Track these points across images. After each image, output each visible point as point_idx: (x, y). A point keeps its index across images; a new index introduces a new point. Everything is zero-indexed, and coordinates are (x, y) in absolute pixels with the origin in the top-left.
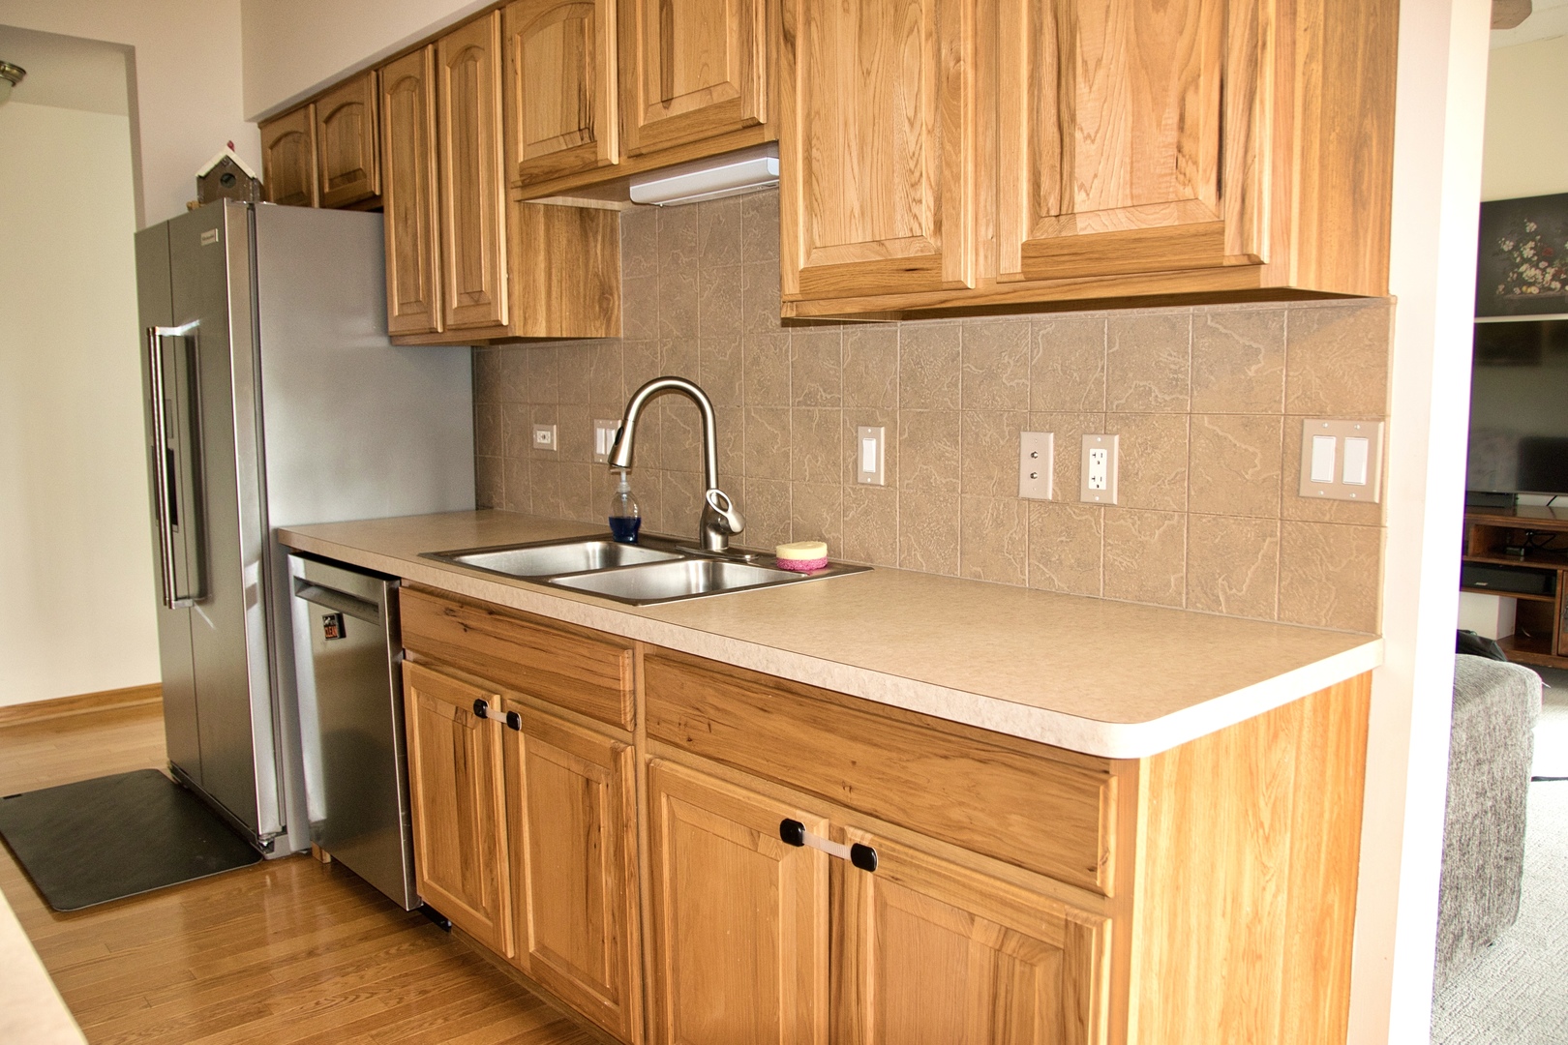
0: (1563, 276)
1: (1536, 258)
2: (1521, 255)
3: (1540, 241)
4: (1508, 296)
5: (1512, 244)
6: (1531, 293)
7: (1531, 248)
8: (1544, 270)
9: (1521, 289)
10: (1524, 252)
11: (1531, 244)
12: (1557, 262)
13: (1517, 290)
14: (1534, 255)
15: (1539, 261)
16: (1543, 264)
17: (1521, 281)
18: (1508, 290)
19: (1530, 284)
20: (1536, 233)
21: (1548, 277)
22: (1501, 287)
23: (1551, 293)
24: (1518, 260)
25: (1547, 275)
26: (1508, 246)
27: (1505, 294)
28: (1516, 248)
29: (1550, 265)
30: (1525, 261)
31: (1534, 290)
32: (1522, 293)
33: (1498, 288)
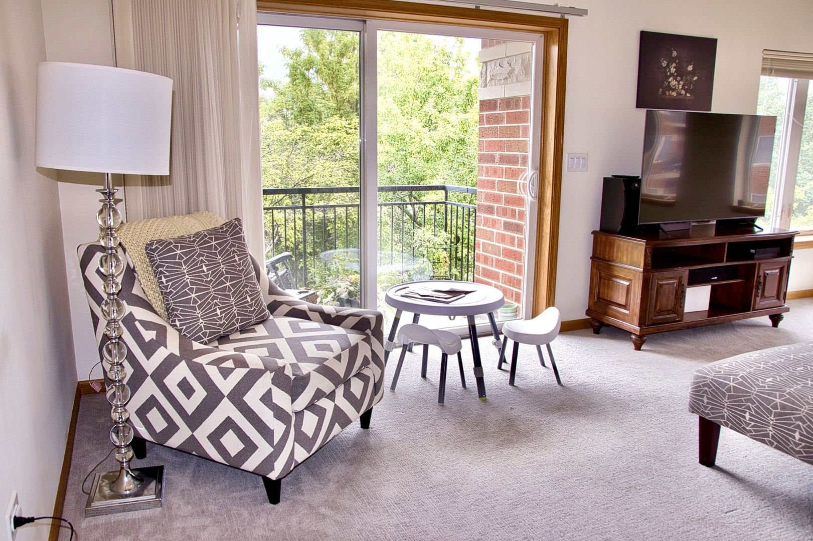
0: (686, 87)
1: (676, 74)
2: (670, 71)
3: (678, 63)
4: (663, 96)
5: (666, 63)
6: (673, 96)
7: (674, 67)
8: (679, 82)
9: (669, 92)
10: (671, 69)
11: (674, 65)
12: (684, 78)
13: (667, 93)
14: (675, 72)
15: (677, 76)
16: (679, 78)
17: (670, 88)
18: (664, 93)
19: (673, 90)
20: (676, 58)
21: (680, 87)
22: (661, 90)
23: (681, 97)
24: (669, 73)
25: (680, 85)
26: (664, 64)
27: (662, 95)
28: (668, 66)
29: (681, 80)
30: (672, 75)
31: (674, 94)
32: (669, 95)
33: (659, 90)
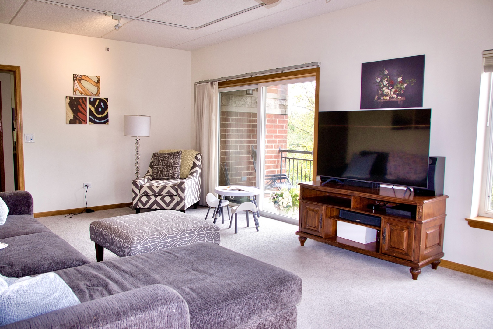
0: (397, 93)
1: (388, 85)
2: (383, 84)
3: (389, 78)
4: (379, 100)
5: (380, 79)
6: (386, 99)
7: (386, 81)
8: (391, 90)
9: (383, 98)
10: (384, 82)
11: (386, 79)
12: (395, 87)
13: (382, 98)
14: (387, 84)
15: (389, 86)
16: (390, 88)
17: (384, 95)
18: (379, 98)
19: (386, 96)
20: (388, 74)
21: (392, 93)
22: (376, 97)
23: (393, 99)
24: (382, 86)
25: (392, 92)
26: (378, 80)
27: (378, 100)
28: (381, 81)
29: (393, 88)
30: (385, 86)
31: (387, 98)
32: (383, 99)
33: (375, 97)
